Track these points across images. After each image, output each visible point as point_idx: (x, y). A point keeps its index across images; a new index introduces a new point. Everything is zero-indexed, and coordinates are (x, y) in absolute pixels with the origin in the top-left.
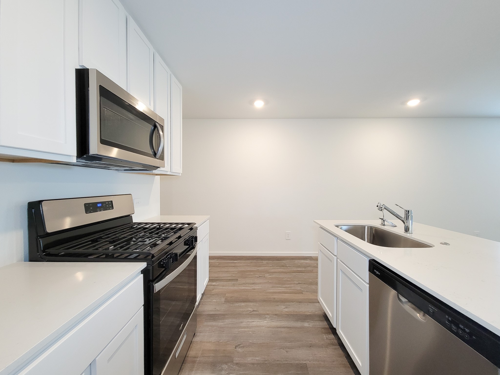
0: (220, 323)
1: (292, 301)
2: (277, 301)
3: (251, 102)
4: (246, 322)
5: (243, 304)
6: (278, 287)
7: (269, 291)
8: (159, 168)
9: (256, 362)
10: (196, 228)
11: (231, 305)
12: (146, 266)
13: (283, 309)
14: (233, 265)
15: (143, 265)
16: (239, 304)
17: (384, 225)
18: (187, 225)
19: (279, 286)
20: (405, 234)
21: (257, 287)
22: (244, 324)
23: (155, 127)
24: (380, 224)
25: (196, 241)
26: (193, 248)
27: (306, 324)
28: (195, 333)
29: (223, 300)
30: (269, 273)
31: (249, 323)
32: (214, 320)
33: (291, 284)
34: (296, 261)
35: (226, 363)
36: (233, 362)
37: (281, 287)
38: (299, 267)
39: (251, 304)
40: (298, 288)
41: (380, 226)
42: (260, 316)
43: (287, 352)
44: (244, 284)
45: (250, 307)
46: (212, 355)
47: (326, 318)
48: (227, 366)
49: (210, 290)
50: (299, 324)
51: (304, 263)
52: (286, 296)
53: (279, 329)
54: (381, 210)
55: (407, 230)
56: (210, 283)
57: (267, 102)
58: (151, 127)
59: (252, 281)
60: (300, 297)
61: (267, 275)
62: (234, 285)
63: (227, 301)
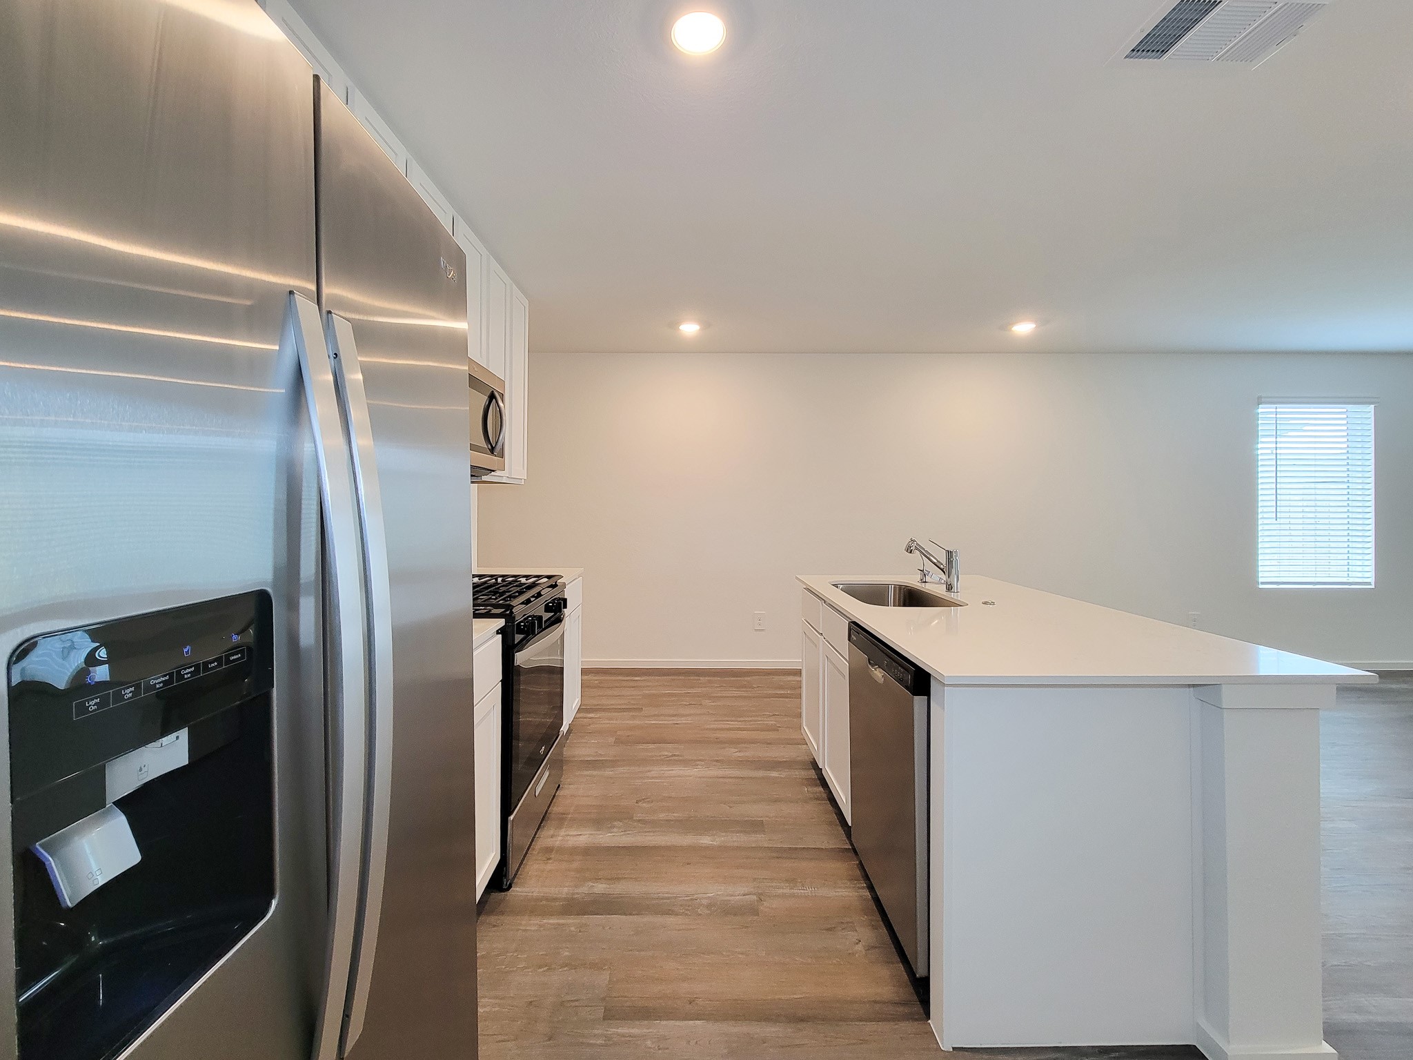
0: (608, 772)
1: (753, 742)
2: (721, 742)
3: (674, 325)
4: (655, 771)
5: (652, 746)
6: (727, 721)
7: (708, 727)
8: (493, 471)
9: (674, 818)
10: (564, 585)
11: (629, 747)
12: (504, 624)
13: (733, 752)
14: (632, 684)
15: (501, 622)
16: (644, 746)
17: (925, 582)
18: (545, 580)
19: (727, 719)
20: (947, 594)
21: (683, 720)
22: (653, 774)
23: (492, 397)
24: (919, 580)
25: (565, 607)
26: (559, 620)
27: (774, 774)
28: (559, 785)
29: (612, 740)
30: (710, 698)
31: (663, 772)
32: (595, 768)
33: (757, 716)
34: (776, 678)
35: (620, 820)
36: (631, 818)
37: (735, 721)
38: (781, 688)
39: (670, 746)
40: (771, 722)
41: (919, 584)
42: (686, 763)
43: (731, 807)
44: (655, 715)
45: (667, 750)
46: (595, 811)
47: (814, 765)
48: (621, 824)
49: (583, 726)
50: (761, 774)
51: (793, 681)
52: (744, 734)
53: (721, 780)
54: (911, 552)
55: (949, 588)
56: (581, 715)
57: (706, 325)
58: (485, 399)
59: (672, 712)
60: (771, 735)
61: (707, 702)
62: (634, 717)
63: (619, 742)
